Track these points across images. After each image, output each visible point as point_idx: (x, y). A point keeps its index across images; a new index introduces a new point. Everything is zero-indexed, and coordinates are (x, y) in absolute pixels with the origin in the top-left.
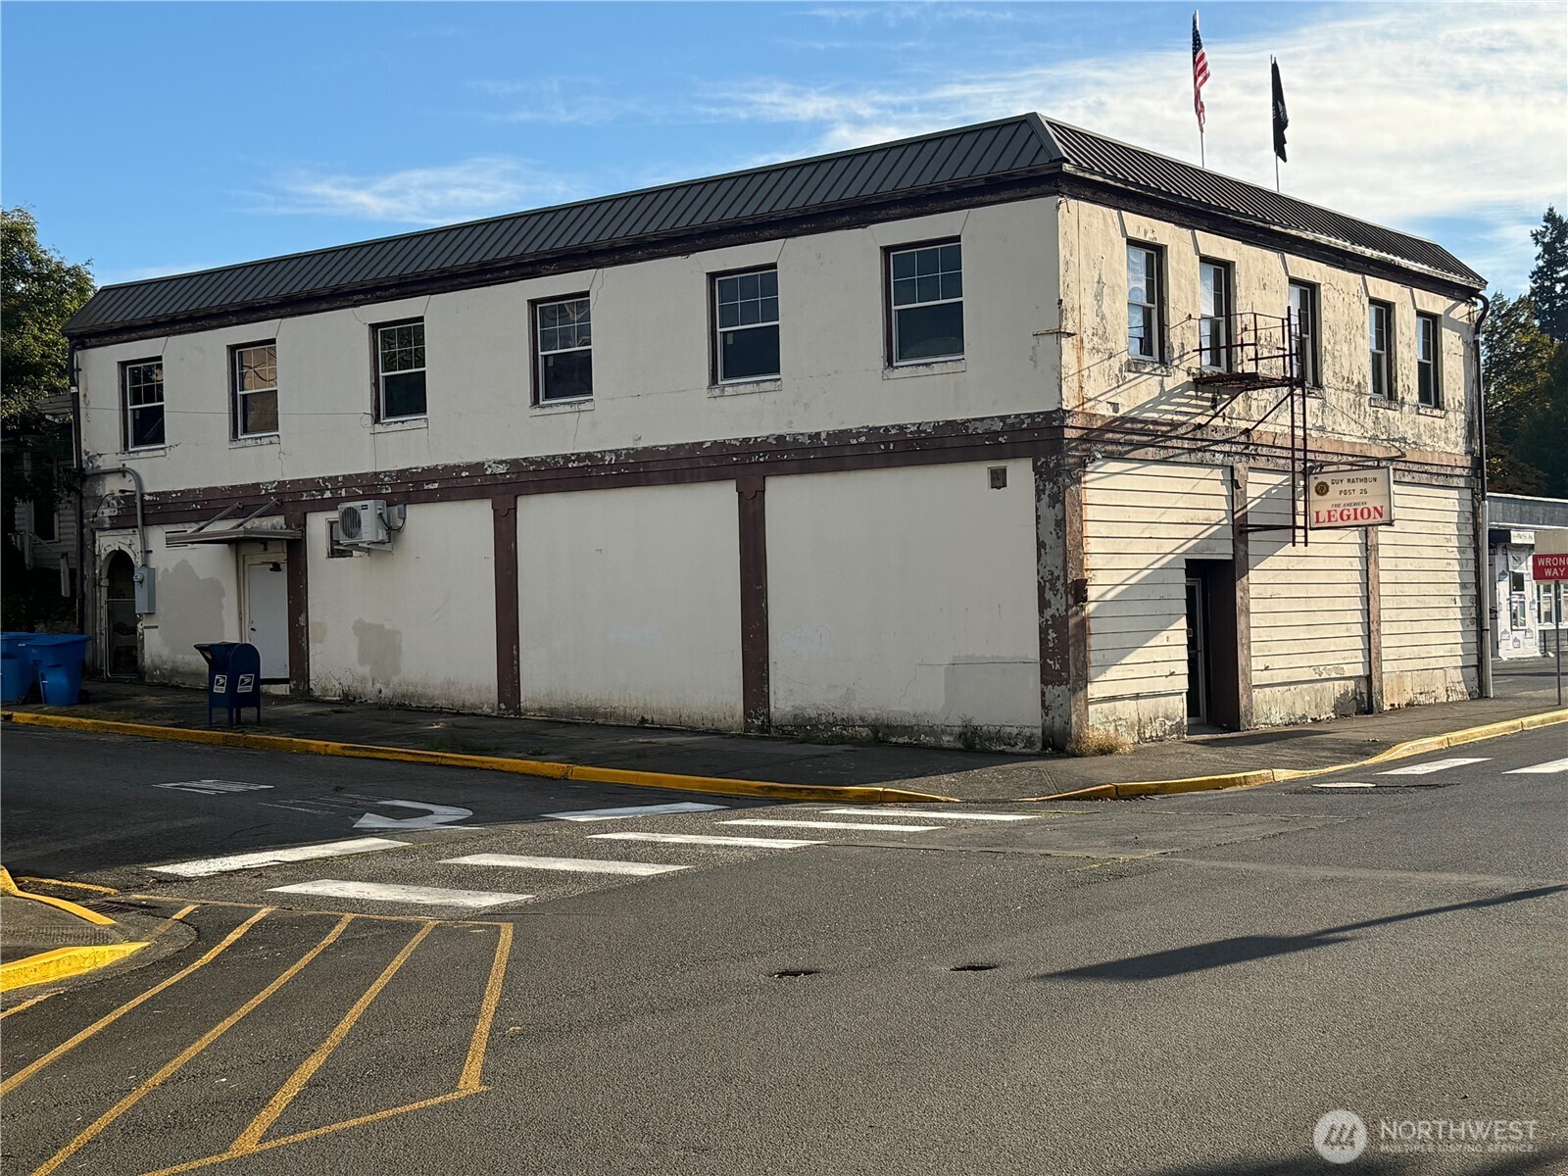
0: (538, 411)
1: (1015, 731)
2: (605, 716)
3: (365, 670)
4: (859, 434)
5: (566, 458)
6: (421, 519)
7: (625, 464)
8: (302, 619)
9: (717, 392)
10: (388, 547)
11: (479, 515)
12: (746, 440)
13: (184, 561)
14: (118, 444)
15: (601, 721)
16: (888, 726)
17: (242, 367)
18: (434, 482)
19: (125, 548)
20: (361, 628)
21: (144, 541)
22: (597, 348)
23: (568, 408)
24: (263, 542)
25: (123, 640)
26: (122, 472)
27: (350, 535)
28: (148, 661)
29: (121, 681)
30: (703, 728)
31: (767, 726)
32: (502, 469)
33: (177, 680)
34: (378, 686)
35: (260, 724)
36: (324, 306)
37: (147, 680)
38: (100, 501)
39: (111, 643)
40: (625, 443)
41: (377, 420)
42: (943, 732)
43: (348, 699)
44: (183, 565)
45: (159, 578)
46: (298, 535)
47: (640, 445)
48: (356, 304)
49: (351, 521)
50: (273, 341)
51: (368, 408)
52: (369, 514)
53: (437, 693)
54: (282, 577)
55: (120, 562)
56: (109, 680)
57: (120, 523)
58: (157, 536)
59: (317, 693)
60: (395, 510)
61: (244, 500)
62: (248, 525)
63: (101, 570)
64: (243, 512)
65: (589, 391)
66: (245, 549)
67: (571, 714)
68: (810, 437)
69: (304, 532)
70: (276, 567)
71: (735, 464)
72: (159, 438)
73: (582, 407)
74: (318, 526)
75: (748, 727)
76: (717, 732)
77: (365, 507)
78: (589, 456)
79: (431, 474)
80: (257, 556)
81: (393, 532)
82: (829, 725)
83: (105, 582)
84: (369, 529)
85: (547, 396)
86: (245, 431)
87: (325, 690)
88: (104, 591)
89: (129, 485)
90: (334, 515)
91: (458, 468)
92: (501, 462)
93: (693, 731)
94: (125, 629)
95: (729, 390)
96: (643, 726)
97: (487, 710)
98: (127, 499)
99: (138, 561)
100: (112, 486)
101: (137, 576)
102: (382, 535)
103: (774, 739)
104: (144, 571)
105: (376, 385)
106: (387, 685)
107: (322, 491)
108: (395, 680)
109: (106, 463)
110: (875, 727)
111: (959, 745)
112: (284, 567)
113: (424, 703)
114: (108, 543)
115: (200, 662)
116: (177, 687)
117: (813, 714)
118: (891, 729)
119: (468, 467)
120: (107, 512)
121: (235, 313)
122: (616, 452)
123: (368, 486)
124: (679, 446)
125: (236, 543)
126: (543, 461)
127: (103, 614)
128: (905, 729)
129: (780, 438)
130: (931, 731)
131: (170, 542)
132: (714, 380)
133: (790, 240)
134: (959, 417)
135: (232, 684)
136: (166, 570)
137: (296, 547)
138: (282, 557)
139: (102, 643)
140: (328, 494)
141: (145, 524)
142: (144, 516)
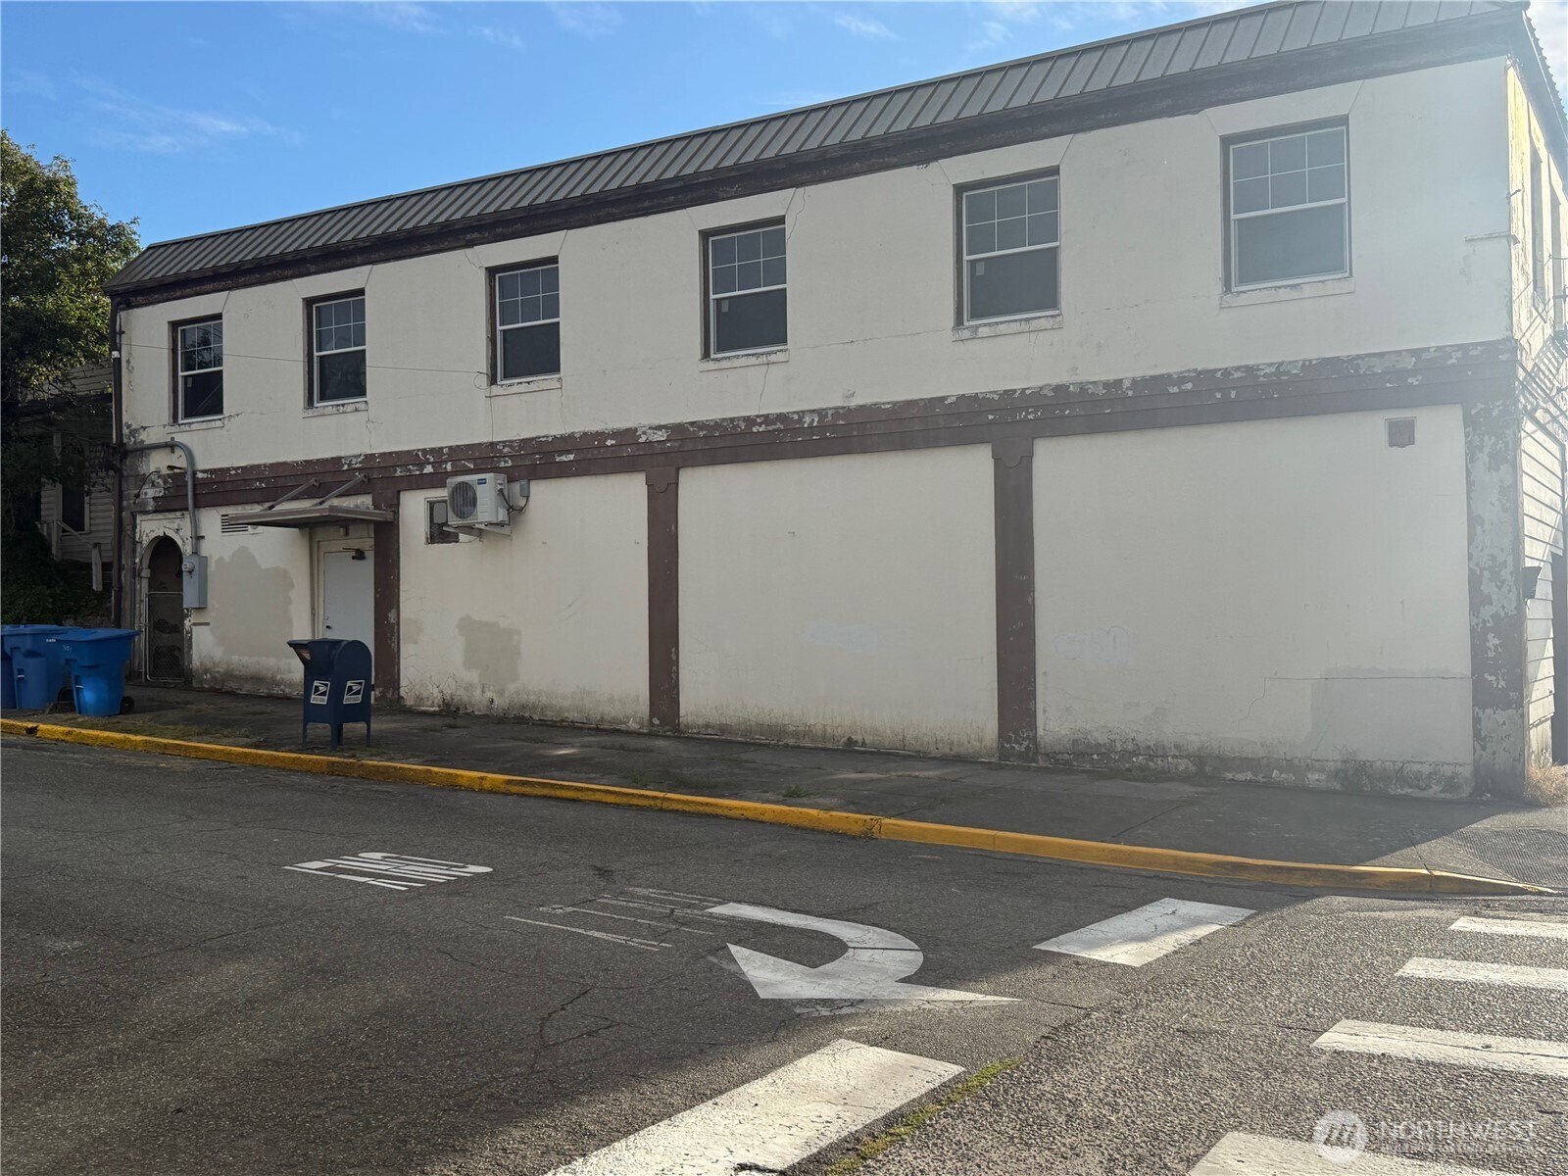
0: (711, 365)
1: (1426, 769)
2: (796, 735)
3: (472, 676)
4: (1182, 379)
5: (750, 421)
6: (547, 497)
7: (833, 427)
8: (392, 615)
9: (966, 334)
10: (506, 530)
11: (630, 492)
12: (1008, 393)
13: (244, 549)
14: (165, 415)
15: (791, 742)
16: (1220, 758)
17: (319, 325)
18: (569, 452)
19: (171, 534)
20: (468, 626)
21: (195, 525)
22: (793, 286)
23: (753, 360)
24: (343, 523)
25: (165, 639)
26: (171, 446)
27: (461, 515)
28: (196, 663)
29: (166, 686)
30: (934, 753)
31: (1034, 750)
32: (661, 436)
33: (232, 685)
34: (489, 694)
35: (369, 743)
36: (428, 248)
37: (195, 684)
38: (144, 479)
39: (151, 641)
40: (832, 400)
41: (493, 381)
42: (1309, 768)
43: (451, 712)
44: (243, 554)
45: (212, 567)
46: (390, 517)
47: (854, 403)
48: (470, 244)
49: (465, 499)
50: (361, 292)
51: (483, 365)
52: (487, 491)
53: (567, 703)
54: (369, 565)
55: (165, 547)
56: (148, 684)
57: (166, 505)
58: (211, 520)
59: (409, 702)
60: (517, 487)
61: (322, 477)
62: (326, 505)
63: (141, 558)
64: (319, 491)
65: (784, 341)
66: (320, 534)
67: (748, 732)
68: (1106, 385)
69: (396, 513)
70: (360, 555)
71: (991, 423)
72: (216, 407)
73: (773, 358)
74: (414, 508)
75: (1003, 753)
76: (959, 759)
77: (482, 482)
78: (782, 417)
79: (565, 443)
80: (335, 543)
81: (515, 512)
82: (1127, 754)
83: (146, 573)
84: (487, 508)
85: (719, 349)
86: (322, 398)
87: (419, 698)
88: (145, 583)
89: (179, 460)
90: (441, 494)
91: (601, 436)
92: (660, 428)
93: (920, 757)
94: (169, 628)
95: (984, 331)
96: (851, 750)
97: (633, 725)
98: (176, 478)
99: (187, 548)
100: (158, 462)
101: (186, 565)
102: (502, 516)
103: (1046, 770)
104: (195, 560)
105: (492, 340)
106: (501, 693)
107: (421, 465)
108: (512, 688)
109: (149, 437)
110: (1200, 758)
111: (1337, 786)
112: (370, 555)
113: (549, 715)
114: (150, 528)
116: (232, 694)
117: (1102, 739)
118: (1223, 761)
119: (616, 434)
120: (150, 492)
121: (314, 260)
122: (821, 413)
123: (484, 457)
124: (910, 404)
125: (306, 526)
126: (718, 425)
127: (143, 608)
128: (1248, 763)
129: (1060, 389)
130: (1290, 765)
131: (230, 525)
132: (959, 321)
133: (1080, 137)
134: (1343, 353)
135: (336, 694)
136: (221, 558)
137: (386, 534)
138: (367, 543)
139: (142, 642)
140: (429, 469)
141: (197, 506)
142: (195, 495)
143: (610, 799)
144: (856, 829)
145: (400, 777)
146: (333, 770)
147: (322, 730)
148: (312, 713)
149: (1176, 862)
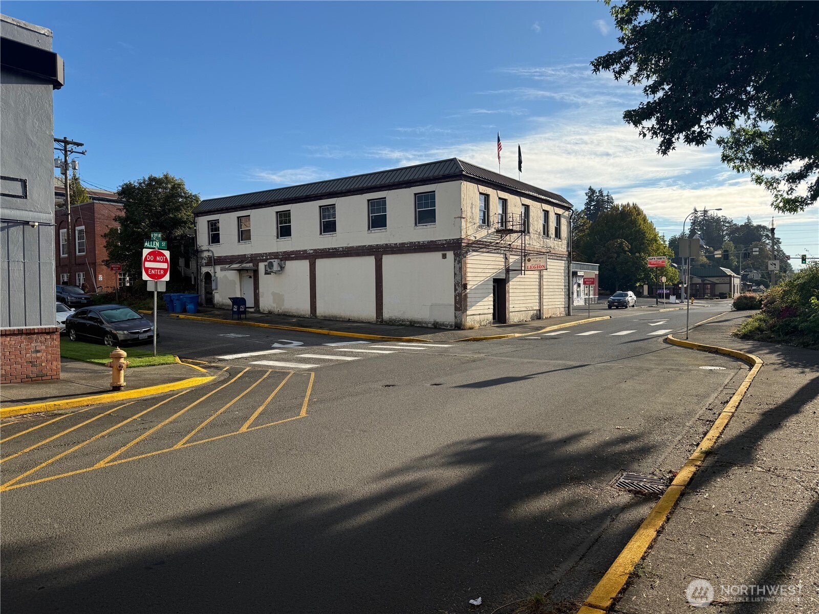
0: (321, 236)
1: (447, 323)
2: (339, 318)
3: (275, 305)
4: (407, 244)
5: (329, 249)
6: (289, 264)
7: (345, 251)
8: (257, 291)
9: (370, 232)
10: (281, 272)
11: (306, 264)
12: (377, 245)
13: (225, 275)
14: (207, 243)
15: (338, 319)
16: (414, 322)
17: (241, 223)
18: (293, 255)
19: (209, 271)
20: (274, 294)
21: (214, 270)
22: (337, 219)
23: (330, 235)
24: (247, 270)
25: (209, 296)
26: (208, 251)
27: (270, 269)
28: (216, 302)
29: (209, 307)
30: (365, 321)
31: (382, 321)
32: (312, 252)
33: (224, 307)
34: (278, 309)
35: (246, 319)
36: (263, 206)
37: (215, 307)
38: (202, 258)
39: (206, 296)
40: (345, 245)
41: (278, 238)
42: (429, 323)
43: (270, 313)
44: (225, 276)
45: (218, 279)
46: (256, 268)
47: (349, 246)
48: (272, 206)
49: (271, 265)
50: (249, 216)
51: (275, 234)
52: (276, 263)
53: (294, 311)
54: (252, 279)
55: (208, 275)
56: (205, 307)
57: (208, 265)
58: (218, 268)
59: (262, 311)
60: (283, 262)
61: (242, 259)
62: (243, 266)
63: (203, 277)
64: (241, 262)
65: (335, 231)
66: (242, 272)
67: (330, 317)
68: (394, 244)
69: (258, 267)
70: (250, 277)
71: (374, 251)
72: (218, 241)
73: (333, 235)
74: (262, 266)
75: (377, 321)
76: (369, 323)
77: (274, 261)
78: (335, 248)
79: (292, 252)
80: (245, 274)
81: (282, 268)
82: (399, 321)
83: (204, 280)
84: (276, 267)
85: (324, 232)
86: (242, 240)
87: (264, 310)
88: (204, 283)
89: (211, 255)
90: (266, 263)
91: (300, 251)
92: (311, 250)
93: (362, 322)
94: (209, 293)
95: (373, 231)
96: (349, 321)
97: (307, 316)
98: (210, 258)
99: (213, 275)
100: (206, 254)
101: (213, 279)
102: (279, 269)
103: (384, 324)
104: (214, 277)
105: (278, 228)
106: (281, 309)
107: (263, 257)
108: (283, 308)
109: (203, 248)
110: (411, 322)
111: (433, 327)
112: (253, 277)
113: (291, 314)
114: (204, 270)
115: (230, 302)
116: (224, 309)
117: (394, 318)
118: (415, 322)
119: (303, 251)
120: (204, 261)
121: (239, 208)
122: (342, 248)
123: (275, 255)
124: (359, 246)
125: (240, 271)
126: (323, 250)
127: (203, 289)
128: (419, 322)
129: (386, 244)
130: (425, 323)
131: (221, 270)
132: (369, 229)
133: (390, 191)
134: (434, 240)
135: (238, 309)
136: (220, 277)
137: (256, 272)
138: (252, 275)
139: (203, 296)
140: (264, 258)
141: (215, 265)
142: (214, 263)
143: (286, 329)
144: (327, 333)
145: (250, 325)
146: (237, 323)
147: (236, 316)
148: (234, 312)
149: (374, 337)
